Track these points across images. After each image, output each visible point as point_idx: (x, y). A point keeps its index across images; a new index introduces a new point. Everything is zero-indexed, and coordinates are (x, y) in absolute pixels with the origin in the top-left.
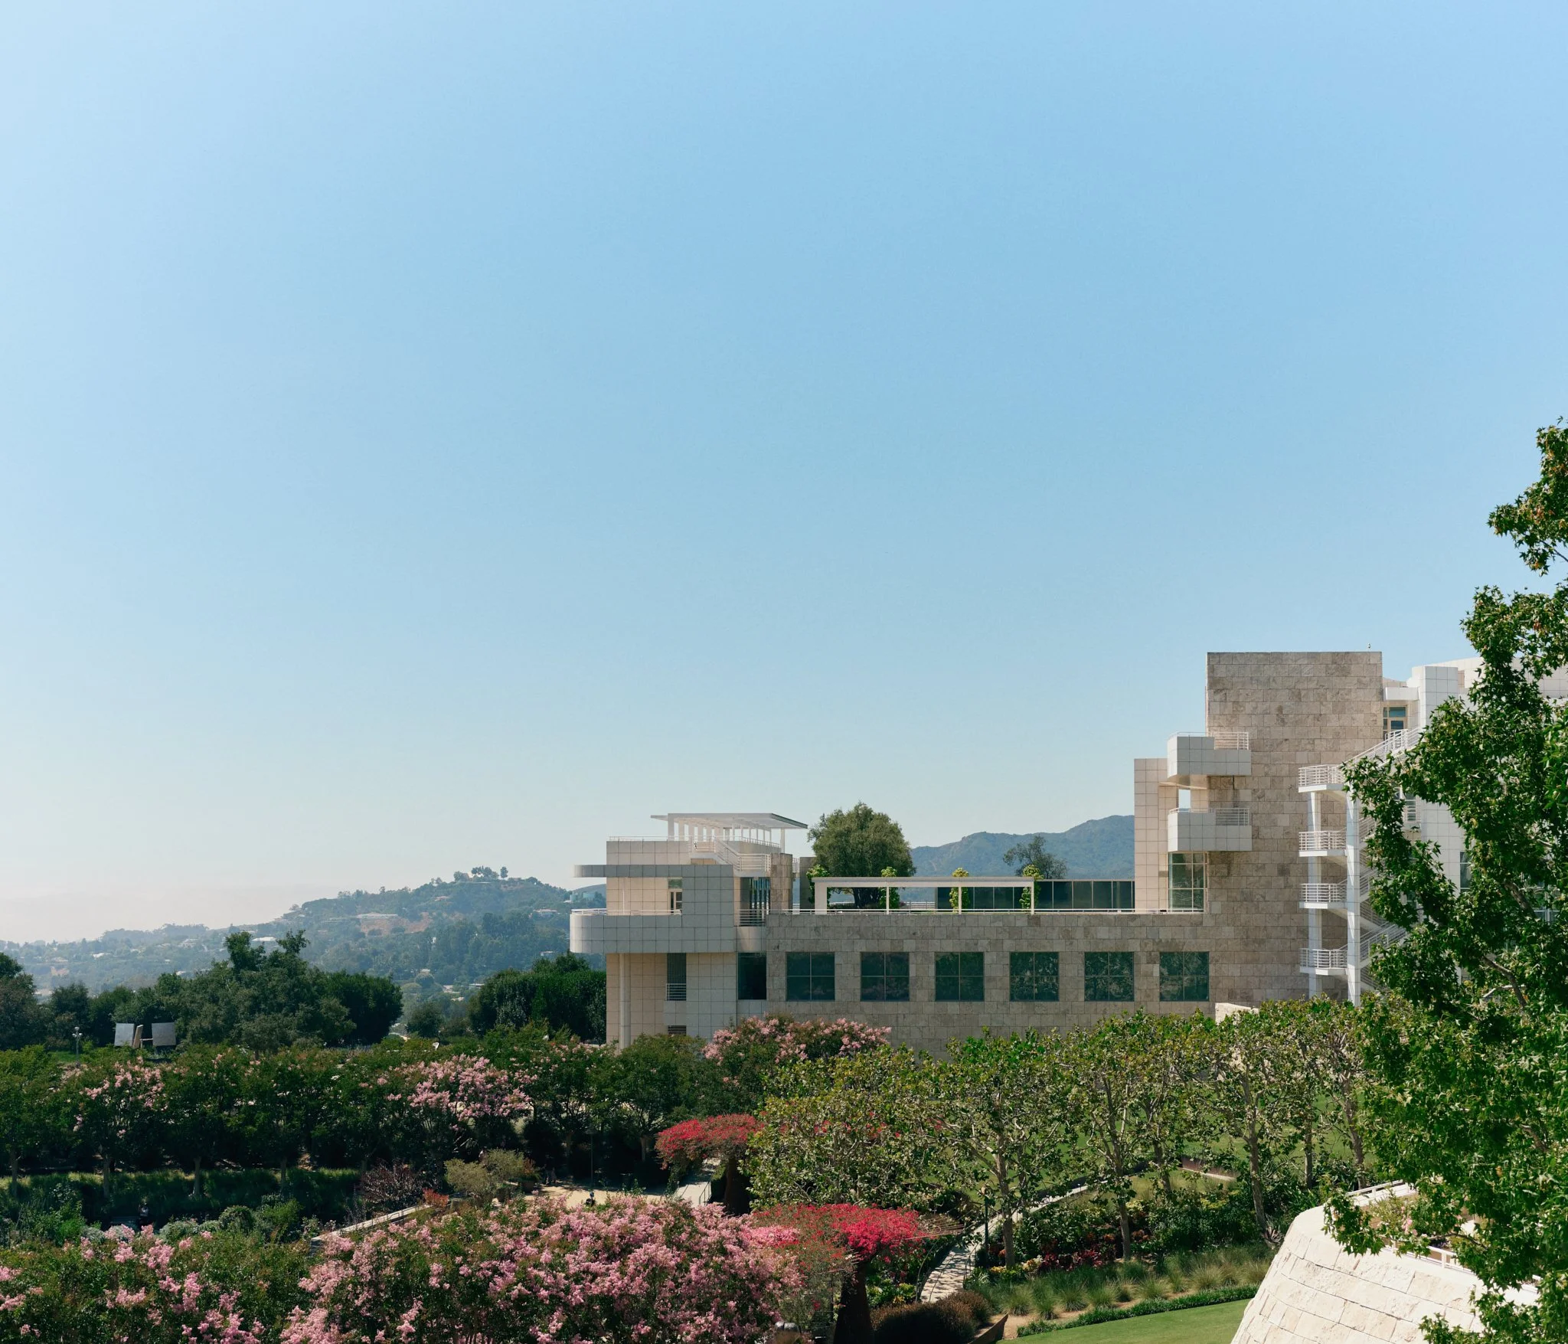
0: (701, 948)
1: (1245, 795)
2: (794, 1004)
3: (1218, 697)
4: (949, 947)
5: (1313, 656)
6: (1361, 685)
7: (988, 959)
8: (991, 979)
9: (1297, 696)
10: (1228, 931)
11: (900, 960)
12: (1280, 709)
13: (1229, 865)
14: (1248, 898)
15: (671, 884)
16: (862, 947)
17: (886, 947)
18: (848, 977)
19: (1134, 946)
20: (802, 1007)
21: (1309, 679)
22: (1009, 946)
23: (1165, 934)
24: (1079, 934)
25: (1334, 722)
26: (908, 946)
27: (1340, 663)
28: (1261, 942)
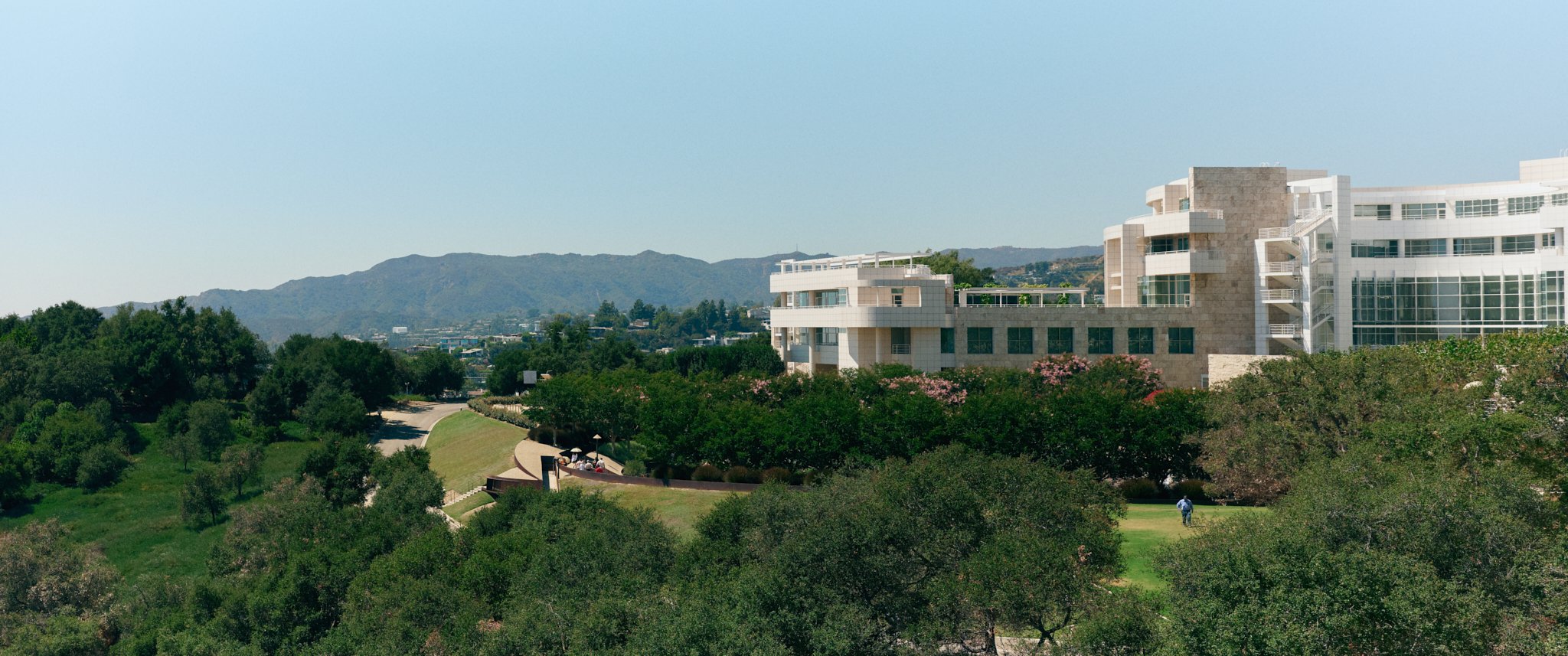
0: (919, 326)
1: (1214, 243)
2: (971, 355)
3: (1199, 191)
4: (1056, 325)
5: (1249, 169)
6: (1276, 185)
7: (1076, 331)
8: (1079, 342)
9: (1242, 191)
10: (1205, 317)
11: (1029, 332)
12: (1232, 198)
13: (1206, 280)
14: (1216, 299)
15: (894, 291)
16: (1009, 325)
17: (1022, 325)
18: (1000, 340)
19: (1155, 325)
20: (977, 357)
21: (1248, 182)
22: (1088, 324)
23: (1172, 318)
24: (1126, 317)
25: (1261, 205)
26: (1034, 324)
27: (1264, 173)
28: (1222, 322)
